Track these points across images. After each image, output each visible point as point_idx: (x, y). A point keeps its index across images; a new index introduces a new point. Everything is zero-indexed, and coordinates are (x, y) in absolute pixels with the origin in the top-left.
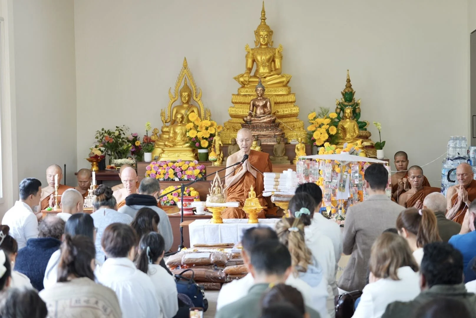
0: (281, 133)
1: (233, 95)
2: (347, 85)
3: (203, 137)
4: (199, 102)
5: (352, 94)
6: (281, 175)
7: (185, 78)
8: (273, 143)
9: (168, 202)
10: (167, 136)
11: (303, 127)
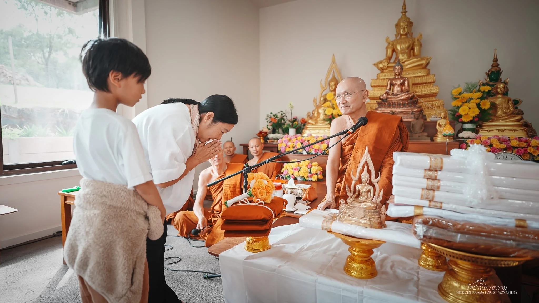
1: (371, 80)
2: (494, 64)
5: (499, 73)
7: (334, 72)
9: (289, 176)
11: (443, 106)
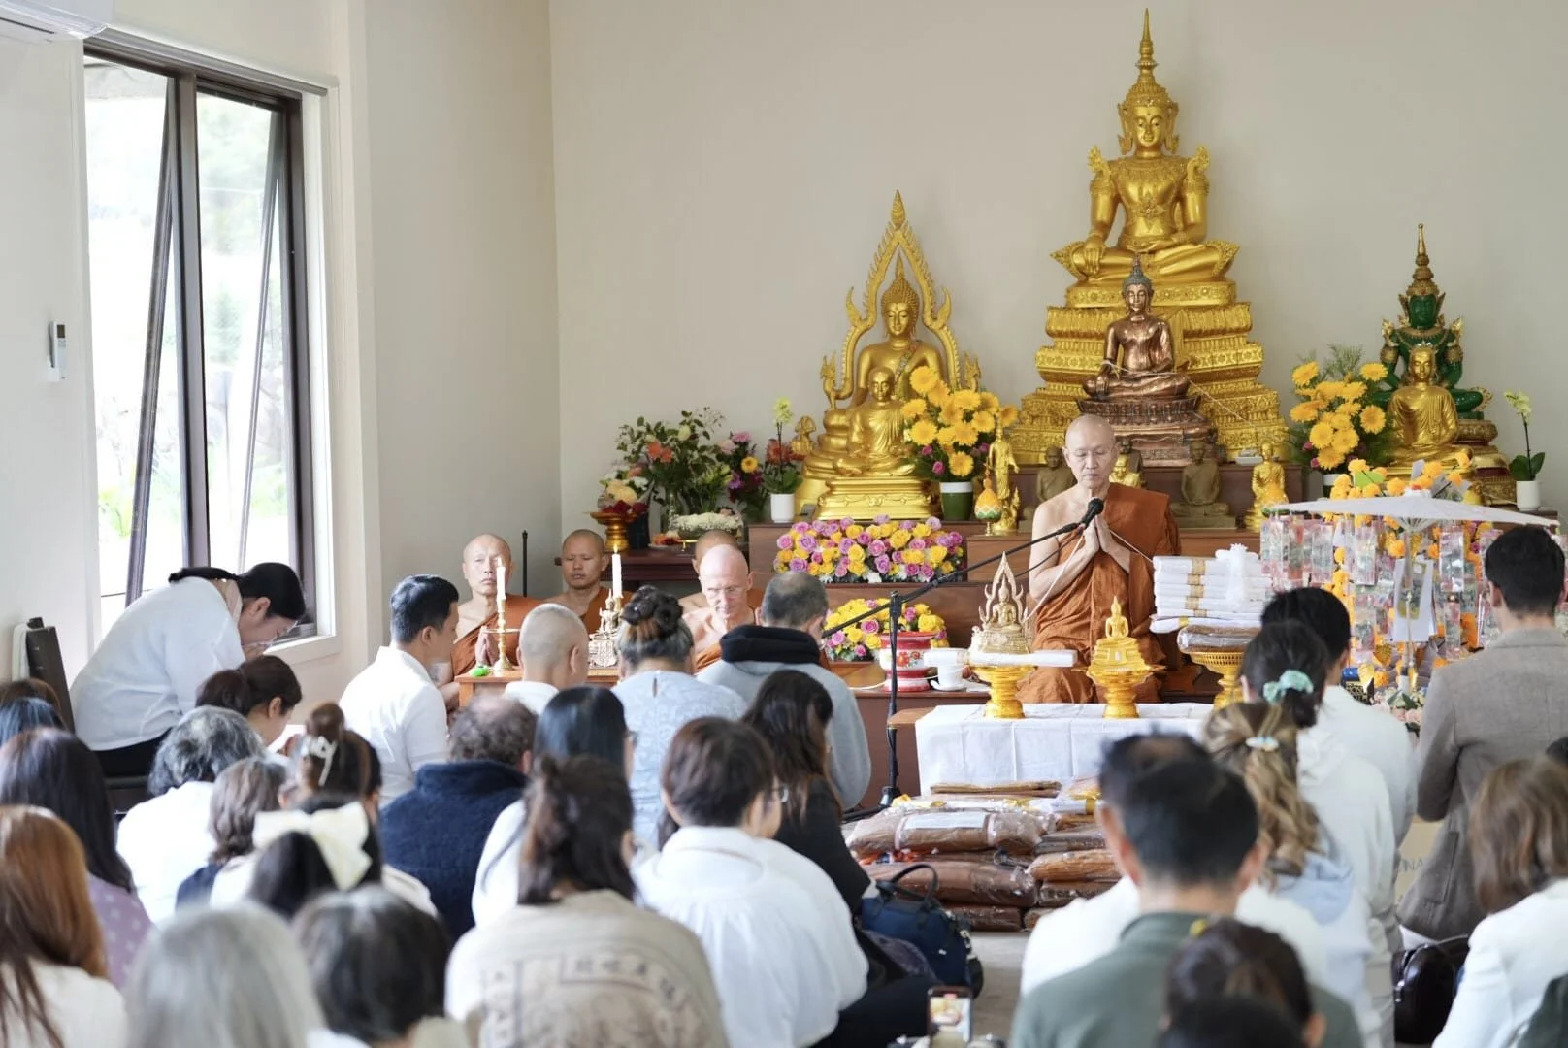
0: (1204, 430)
1: (1051, 308)
2: (1420, 272)
3: (958, 443)
4: (943, 334)
5: (1434, 302)
6: (1209, 563)
7: (899, 258)
8: (1178, 463)
9: (849, 649)
10: (843, 442)
11: (1276, 410)
